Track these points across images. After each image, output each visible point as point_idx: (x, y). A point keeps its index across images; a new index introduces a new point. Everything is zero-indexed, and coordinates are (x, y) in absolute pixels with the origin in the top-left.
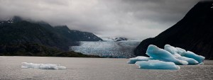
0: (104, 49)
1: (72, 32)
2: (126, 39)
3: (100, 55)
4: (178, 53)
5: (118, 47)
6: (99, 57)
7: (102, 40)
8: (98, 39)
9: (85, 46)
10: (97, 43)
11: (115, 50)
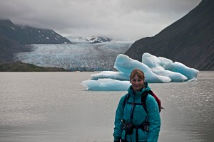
0: (73, 56)
1: (18, 28)
2: (109, 40)
3: (65, 67)
4: (162, 65)
5: (96, 53)
6: (63, 70)
7: (69, 42)
8: (63, 41)
9: (41, 52)
10: (61, 47)
11: (91, 58)
